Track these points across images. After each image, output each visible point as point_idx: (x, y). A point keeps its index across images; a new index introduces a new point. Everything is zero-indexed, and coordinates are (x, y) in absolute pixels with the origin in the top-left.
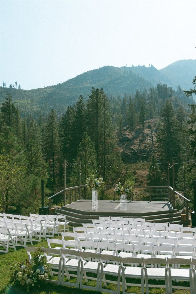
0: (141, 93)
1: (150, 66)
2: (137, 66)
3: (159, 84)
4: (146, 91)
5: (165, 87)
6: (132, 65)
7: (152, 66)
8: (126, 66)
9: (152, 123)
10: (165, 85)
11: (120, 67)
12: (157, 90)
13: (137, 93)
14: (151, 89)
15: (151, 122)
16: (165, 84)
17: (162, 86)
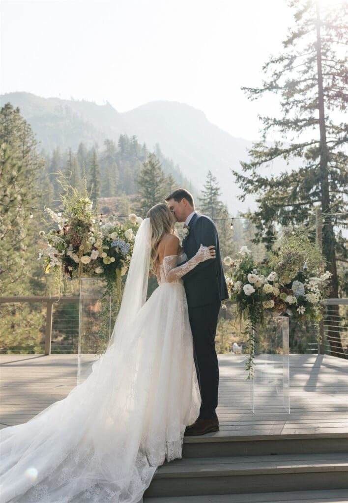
0: (88, 148)
1: (105, 103)
2: (80, 100)
3: (123, 134)
4: (97, 146)
5: (134, 142)
6: (72, 98)
7: (108, 103)
8: (58, 97)
9: (110, 204)
10: (134, 138)
11: (46, 97)
12: (119, 145)
13: (81, 148)
14: (108, 143)
15: (108, 202)
16: (134, 136)
17: (128, 139)
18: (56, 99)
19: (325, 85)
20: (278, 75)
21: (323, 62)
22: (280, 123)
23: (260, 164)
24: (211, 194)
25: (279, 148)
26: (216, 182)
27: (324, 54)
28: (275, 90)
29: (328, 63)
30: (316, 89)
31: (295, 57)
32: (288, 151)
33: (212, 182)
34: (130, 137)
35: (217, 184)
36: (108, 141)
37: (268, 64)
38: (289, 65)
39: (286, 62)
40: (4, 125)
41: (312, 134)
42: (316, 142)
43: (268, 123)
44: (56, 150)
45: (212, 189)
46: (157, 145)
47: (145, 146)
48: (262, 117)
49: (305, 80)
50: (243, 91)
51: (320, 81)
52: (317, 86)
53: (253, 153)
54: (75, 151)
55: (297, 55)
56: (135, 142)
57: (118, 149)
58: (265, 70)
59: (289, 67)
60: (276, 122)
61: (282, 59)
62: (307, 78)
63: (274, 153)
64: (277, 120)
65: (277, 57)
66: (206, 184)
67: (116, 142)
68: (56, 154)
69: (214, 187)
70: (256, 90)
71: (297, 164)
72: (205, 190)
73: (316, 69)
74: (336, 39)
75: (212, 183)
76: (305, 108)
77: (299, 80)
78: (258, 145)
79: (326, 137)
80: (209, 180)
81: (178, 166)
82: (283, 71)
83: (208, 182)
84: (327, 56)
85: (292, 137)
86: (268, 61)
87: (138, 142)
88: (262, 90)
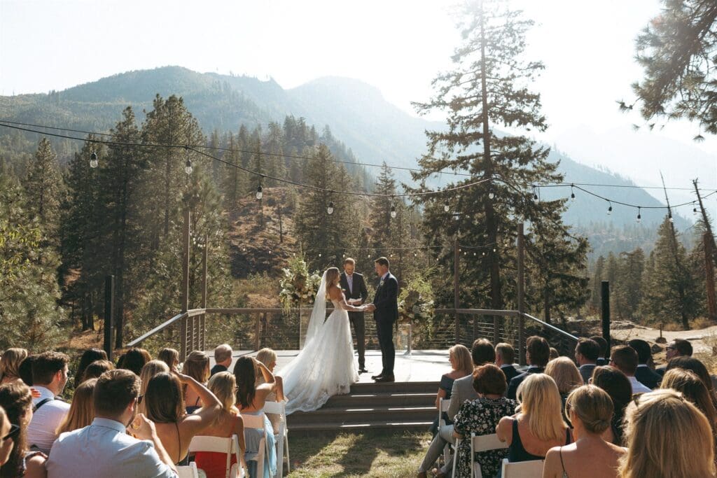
0: (250, 130)
1: (269, 79)
2: (241, 75)
3: (289, 115)
4: (260, 129)
5: (301, 124)
7: (272, 79)
8: (216, 72)
9: (277, 196)
10: (301, 120)
11: (202, 72)
12: (285, 128)
13: (243, 131)
14: (273, 126)
15: (273, 192)
16: (301, 118)
17: (294, 121)
18: (214, 75)
19: (489, 101)
20: (446, 90)
21: (487, 80)
22: (447, 137)
23: (429, 174)
24: (386, 186)
25: (447, 159)
26: (392, 173)
27: (489, 72)
28: (442, 107)
29: (492, 81)
30: (480, 105)
31: (461, 75)
32: (454, 163)
33: (387, 173)
34: (297, 118)
35: (391, 176)
36: (272, 123)
37: (436, 80)
38: (455, 81)
39: (453, 78)
40: (169, 118)
41: (476, 148)
42: (480, 156)
43: (435, 138)
44: (214, 133)
45: (387, 182)
46: (327, 127)
47: (313, 128)
48: (430, 132)
49: (471, 97)
50: (413, 106)
51: (485, 97)
52: (482, 102)
53: (423, 163)
54: (236, 134)
55: (463, 73)
56: (303, 124)
57: (283, 132)
58: (434, 85)
59: (457, 82)
60: (442, 137)
61: (449, 76)
62: (473, 95)
63: (441, 165)
64: (444, 134)
65: (444, 74)
66: (380, 175)
67: (282, 123)
68: (214, 137)
69: (390, 179)
70: (424, 105)
71: (463, 175)
72: (379, 182)
73: (480, 86)
74: (500, 59)
75: (388, 175)
76: (470, 123)
77: (464, 96)
78: (427, 157)
79: (490, 151)
80: (383, 172)
81: (350, 149)
82: (451, 86)
83: (383, 174)
84: (491, 74)
85: (459, 151)
86: (436, 77)
87: (306, 124)
88: (430, 106)
